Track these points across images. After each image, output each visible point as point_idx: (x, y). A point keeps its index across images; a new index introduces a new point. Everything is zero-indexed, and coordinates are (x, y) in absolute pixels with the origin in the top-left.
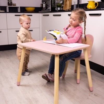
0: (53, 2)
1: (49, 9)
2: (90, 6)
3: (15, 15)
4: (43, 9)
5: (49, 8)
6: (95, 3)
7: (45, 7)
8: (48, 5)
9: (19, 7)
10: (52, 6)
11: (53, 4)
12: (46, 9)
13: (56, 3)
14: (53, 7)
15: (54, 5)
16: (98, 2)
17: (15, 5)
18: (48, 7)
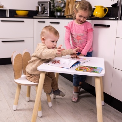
0: (52, 5)
1: (47, 14)
2: (97, 13)
3: (1, 21)
4: (38, 13)
5: (47, 12)
6: (103, 9)
7: (42, 11)
8: (45, 8)
9: (7, 10)
10: (51, 10)
11: (52, 7)
12: (43, 14)
13: (56, 6)
14: (52, 12)
15: (54, 9)
16: (107, 8)
17: (3, 7)
18: (45, 10)
